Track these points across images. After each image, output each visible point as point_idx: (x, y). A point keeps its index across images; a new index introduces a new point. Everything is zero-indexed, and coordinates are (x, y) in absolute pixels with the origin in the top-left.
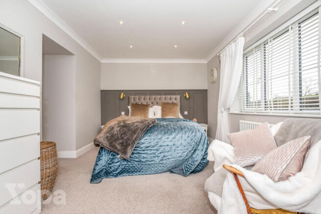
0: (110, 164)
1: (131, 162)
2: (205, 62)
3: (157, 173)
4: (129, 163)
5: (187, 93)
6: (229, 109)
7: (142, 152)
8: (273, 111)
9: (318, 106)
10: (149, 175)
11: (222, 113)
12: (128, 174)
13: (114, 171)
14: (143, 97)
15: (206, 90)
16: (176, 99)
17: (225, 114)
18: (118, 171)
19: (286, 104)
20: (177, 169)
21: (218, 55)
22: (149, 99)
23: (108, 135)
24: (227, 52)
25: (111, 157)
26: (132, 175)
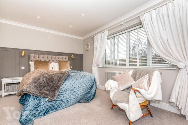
0: (36, 108)
1: (54, 102)
2: (82, 39)
3: (72, 105)
4: (53, 103)
5: (73, 56)
6: (98, 65)
7: (63, 93)
8: (119, 66)
9: (146, 64)
10: (68, 108)
11: (95, 67)
12: (53, 111)
13: (41, 112)
14: (42, 56)
15: (82, 55)
16: (65, 59)
17: (96, 68)
18: (44, 111)
19: (125, 62)
20: (83, 100)
21: (92, 37)
22: (47, 58)
23: (36, 84)
24: (99, 37)
25: (38, 102)
26: (56, 111)
